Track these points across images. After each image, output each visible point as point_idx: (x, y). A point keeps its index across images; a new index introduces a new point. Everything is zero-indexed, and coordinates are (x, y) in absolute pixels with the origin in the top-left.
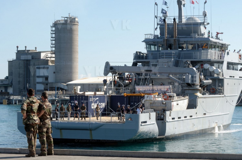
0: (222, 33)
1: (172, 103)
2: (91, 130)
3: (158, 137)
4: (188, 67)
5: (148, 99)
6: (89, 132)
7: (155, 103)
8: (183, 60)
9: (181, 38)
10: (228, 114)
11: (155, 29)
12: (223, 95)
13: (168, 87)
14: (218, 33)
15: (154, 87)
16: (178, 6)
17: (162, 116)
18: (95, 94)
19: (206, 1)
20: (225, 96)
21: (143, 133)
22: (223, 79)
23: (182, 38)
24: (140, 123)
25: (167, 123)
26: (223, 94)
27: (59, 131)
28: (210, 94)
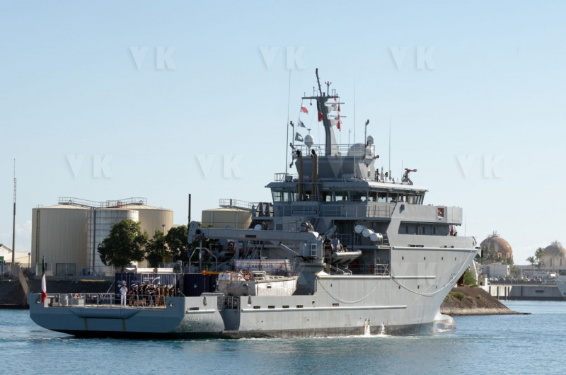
0: (415, 171)
1: (256, 285)
2: (123, 318)
3: (224, 332)
4: (307, 231)
5: (223, 278)
6: (121, 320)
7: (234, 285)
8: (323, 218)
9: (325, 181)
10: (405, 308)
11: (288, 166)
12: (389, 276)
13: (282, 262)
14: (408, 171)
15: (262, 262)
16: (324, 127)
17: (236, 303)
18: (156, 271)
19: (368, 121)
20: (393, 278)
21: (194, 323)
22: (388, 250)
23: (329, 181)
24: (186, 310)
25: (242, 314)
26: (387, 275)
27: (83, 319)
28: (353, 274)
